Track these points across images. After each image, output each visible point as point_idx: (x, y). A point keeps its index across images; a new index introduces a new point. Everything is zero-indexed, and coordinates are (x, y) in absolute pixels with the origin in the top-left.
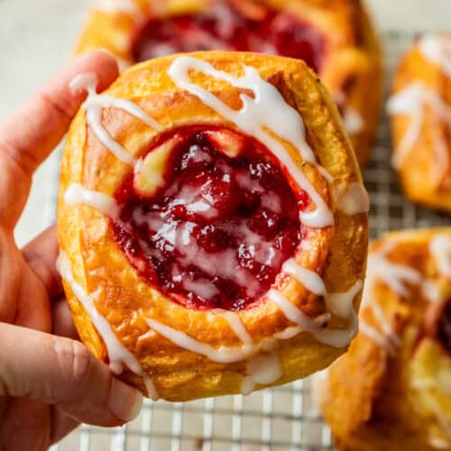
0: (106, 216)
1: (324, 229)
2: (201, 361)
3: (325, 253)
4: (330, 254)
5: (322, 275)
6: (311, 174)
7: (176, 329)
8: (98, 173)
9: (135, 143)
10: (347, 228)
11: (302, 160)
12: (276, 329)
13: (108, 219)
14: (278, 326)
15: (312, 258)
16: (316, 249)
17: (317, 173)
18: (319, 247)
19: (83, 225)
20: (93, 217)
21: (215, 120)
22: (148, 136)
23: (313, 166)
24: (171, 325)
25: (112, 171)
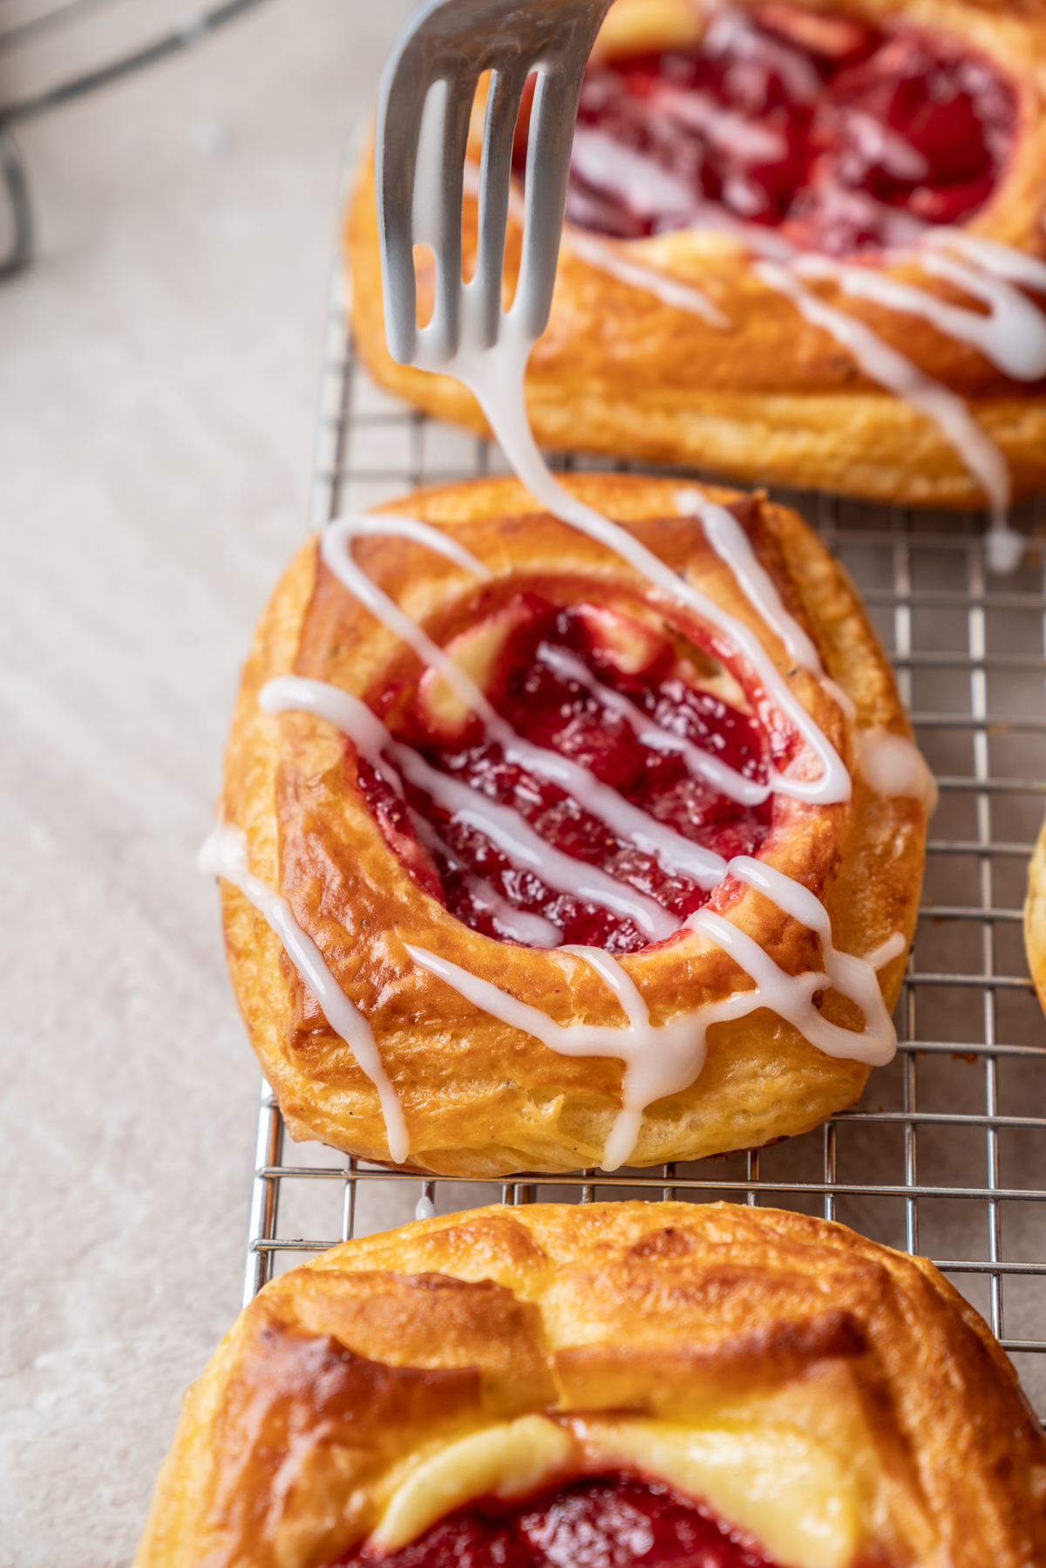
0: (343, 735)
1: (829, 808)
2: (524, 1052)
3: (827, 853)
4: (836, 857)
5: (818, 891)
6: (807, 694)
7: (475, 973)
8: (335, 650)
9: (424, 598)
10: (877, 822)
11: (788, 661)
12: (705, 992)
13: (346, 741)
14: (708, 987)
15: (797, 858)
16: (809, 840)
17: (820, 693)
18: (815, 837)
19: (287, 748)
20: (312, 735)
21: (605, 570)
22: (454, 589)
23: (812, 678)
24: (465, 965)
25: (366, 649)
